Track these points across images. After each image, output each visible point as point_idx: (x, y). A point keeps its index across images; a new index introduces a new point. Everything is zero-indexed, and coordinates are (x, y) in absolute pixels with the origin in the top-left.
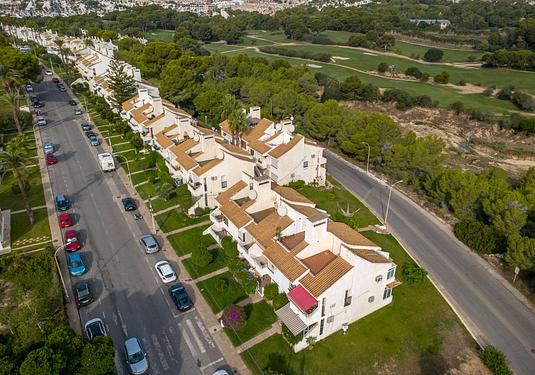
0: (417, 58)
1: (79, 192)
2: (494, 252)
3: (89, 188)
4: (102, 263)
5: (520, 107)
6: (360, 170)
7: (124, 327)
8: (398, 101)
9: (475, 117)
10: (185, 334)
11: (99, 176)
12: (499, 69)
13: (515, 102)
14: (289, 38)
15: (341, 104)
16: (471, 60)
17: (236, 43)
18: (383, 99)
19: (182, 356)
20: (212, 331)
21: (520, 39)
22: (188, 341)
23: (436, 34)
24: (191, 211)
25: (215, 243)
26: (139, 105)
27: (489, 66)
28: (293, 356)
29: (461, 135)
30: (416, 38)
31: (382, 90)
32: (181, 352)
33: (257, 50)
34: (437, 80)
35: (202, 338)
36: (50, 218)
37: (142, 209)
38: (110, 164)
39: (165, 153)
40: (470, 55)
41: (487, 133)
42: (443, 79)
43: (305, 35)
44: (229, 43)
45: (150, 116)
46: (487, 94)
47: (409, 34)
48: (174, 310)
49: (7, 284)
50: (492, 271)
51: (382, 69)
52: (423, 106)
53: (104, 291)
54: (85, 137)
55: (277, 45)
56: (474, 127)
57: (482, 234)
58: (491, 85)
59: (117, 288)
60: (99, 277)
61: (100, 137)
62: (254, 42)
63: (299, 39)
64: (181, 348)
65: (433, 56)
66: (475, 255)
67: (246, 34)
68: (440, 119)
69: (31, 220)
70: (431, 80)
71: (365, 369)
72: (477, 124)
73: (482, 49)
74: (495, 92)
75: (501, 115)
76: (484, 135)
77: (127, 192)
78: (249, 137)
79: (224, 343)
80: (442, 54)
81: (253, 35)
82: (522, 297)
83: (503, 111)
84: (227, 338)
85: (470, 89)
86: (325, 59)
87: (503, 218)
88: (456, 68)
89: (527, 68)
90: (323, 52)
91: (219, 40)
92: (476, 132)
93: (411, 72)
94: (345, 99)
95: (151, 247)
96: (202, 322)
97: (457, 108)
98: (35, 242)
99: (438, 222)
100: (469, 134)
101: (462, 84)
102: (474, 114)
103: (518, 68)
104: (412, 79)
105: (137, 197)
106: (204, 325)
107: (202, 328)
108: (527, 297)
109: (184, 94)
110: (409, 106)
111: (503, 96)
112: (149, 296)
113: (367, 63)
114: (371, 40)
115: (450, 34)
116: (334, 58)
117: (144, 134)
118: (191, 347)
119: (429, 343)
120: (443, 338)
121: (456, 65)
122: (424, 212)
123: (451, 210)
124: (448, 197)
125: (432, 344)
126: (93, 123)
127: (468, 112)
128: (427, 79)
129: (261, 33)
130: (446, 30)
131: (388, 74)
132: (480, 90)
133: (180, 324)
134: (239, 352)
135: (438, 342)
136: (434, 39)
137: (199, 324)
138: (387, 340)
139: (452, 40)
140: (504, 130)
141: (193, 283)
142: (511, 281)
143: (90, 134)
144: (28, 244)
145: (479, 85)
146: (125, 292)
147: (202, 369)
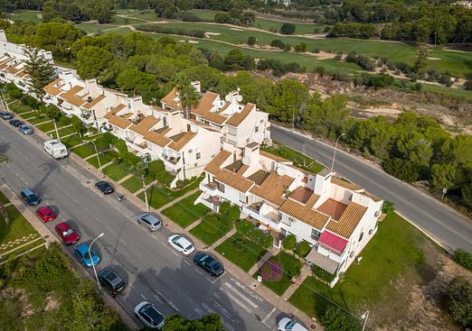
0: (275, 32)
1: (41, 184)
2: (418, 180)
3: (49, 177)
4: (109, 249)
5: (364, 67)
6: (285, 129)
7: (171, 303)
8: (274, 69)
9: (335, 77)
10: (230, 295)
11: (53, 164)
12: (340, 39)
13: (360, 64)
14: (159, 16)
15: (228, 74)
16: (316, 32)
17: (108, 22)
18: (259, 68)
19: (240, 315)
20: (253, 288)
21: (349, 14)
22: (237, 301)
23: (282, 10)
24: (173, 185)
25: (210, 210)
26: (66, 88)
27: (331, 36)
28: (331, 291)
29: (328, 93)
30: (269, 14)
31: (257, 60)
32: (237, 312)
33: (133, 29)
34: (297, 49)
35: (247, 295)
36: (23, 214)
37: (120, 190)
38: (62, 151)
39: (120, 134)
40: (315, 28)
41: (348, 90)
42: (301, 48)
43: (175, 14)
44: (101, 23)
45: (86, 98)
46: (338, 58)
47: (263, 11)
48: (208, 278)
49: (18, 291)
50: (424, 195)
51: (251, 42)
52: (294, 72)
53: (130, 275)
54: (11, 126)
55: (150, 23)
56: (336, 86)
57: (407, 167)
58: (338, 51)
59: (142, 268)
60: (116, 263)
61: (28, 124)
62: (127, 21)
63: (169, 17)
64: (235, 309)
65: (287, 29)
66: (406, 184)
67: (114, 13)
68: (309, 82)
69: (6, 220)
70: (293, 49)
71: (386, 287)
72: (338, 83)
73: (322, 23)
74: (344, 57)
75: (352, 75)
76: (346, 92)
77: (94, 177)
78: (199, 109)
79: (269, 295)
80: (294, 27)
81: (122, 15)
82: (452, 210)
83: (354, 72)
84: (269, 290)
85: (323, 56)
86: (200, 35)
87: (416, 153)
88: (307, 39)
89: (360, 37)
90: (197, 29)
91: (89, 20)
92: (340, 90)
93: (276, 43)
94: (231, 69)
95: (155, 225)
96: (239, 281)
97: (320, 71)
98: (23, 243)
99: (368, 163)
100: (334, 92)
101: (317, 51)
102: (334, 75)
103: (354, 37)
104: (277, 49)
105: (107, 179)
106: (242, 284)
107: (243, 287)
108: (455, 209)
109: (106, 74)
110: (283, 72)
111: (349, 60)
112: (177, 270)
113: (236, 37)
114: (234, 17)
115: (293, 11)
116: (207, 34)
117: (87, 117)
118: (243, 306)
119: (415, 257)
120: (422, 251)
121: (307, 36)
122: (353, 156)
123: (372, 153)
124: (367, 142)
125: (418, 257)
126: (12, 112)
127: (329, 74)
128: (289, 49)
129: (130, 13)
130: (290, 7)
131: (256, 46)
132: (332, 56)
133: (221, 289)
134: (286, 299)
135: (421, 254)
136: (284, 15)
137: (238, 284)
138: (389, 261)
139: (298, 16)
140: (358, 87)
141: (211, 250)
142: (440, 200)
143: (17, 124)
144: (16, 245)
145: (330, 52)
146: (151, 271)
147: (263, 321)
